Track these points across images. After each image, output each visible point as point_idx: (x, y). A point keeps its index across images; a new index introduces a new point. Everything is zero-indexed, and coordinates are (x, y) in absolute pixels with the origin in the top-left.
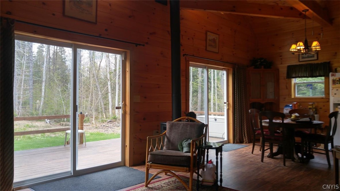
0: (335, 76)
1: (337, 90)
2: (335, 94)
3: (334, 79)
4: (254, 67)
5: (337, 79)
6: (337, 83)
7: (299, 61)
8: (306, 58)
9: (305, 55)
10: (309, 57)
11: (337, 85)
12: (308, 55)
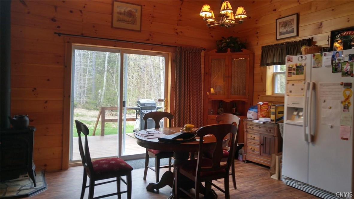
0: (291, 62)
1: (293, 85)
2: (291, 92)
3: (290, 67)
4: (217, 50)
5: (293, 66)
6: (294, 74)
7: (277, 40)
8: (284, 34)
9: (283, 30)
10: (287, 32)
11: (293, 76)
12: (287, 29)
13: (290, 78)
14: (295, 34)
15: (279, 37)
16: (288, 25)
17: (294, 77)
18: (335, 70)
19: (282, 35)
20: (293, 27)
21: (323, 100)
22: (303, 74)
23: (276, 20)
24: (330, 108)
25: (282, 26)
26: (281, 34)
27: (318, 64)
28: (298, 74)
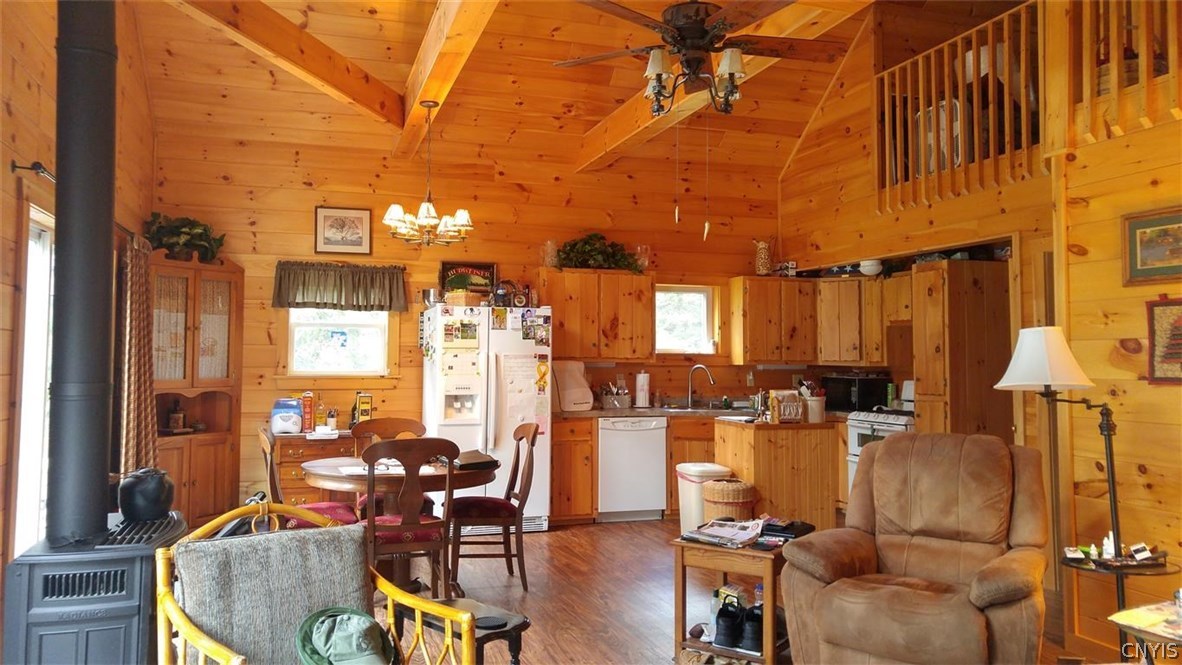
1: (456, 356)
2: (451, 368)
3: (449, 324)
4: (167, 252)
5: (455, 323)
6: (456, 336)
7: (316, 252)
8: (336, 243)
9: (334, 234)
10: (344, 242)
11: (455, 340)
12: (343, 235)
13: (449, 344)
14: (365, 249)
15: (321, 247)
16: (347, 227)
17: (458, 342)
18: (526, 336)
19: (331, 244)
20: (360, 235)
21: (509, 381)
22: (475, 338)
23: (316, 208)
24: (521, 391)
25: (332, 226)
26: (328, 241)
27: (499, 322)
28: (466, 338)
